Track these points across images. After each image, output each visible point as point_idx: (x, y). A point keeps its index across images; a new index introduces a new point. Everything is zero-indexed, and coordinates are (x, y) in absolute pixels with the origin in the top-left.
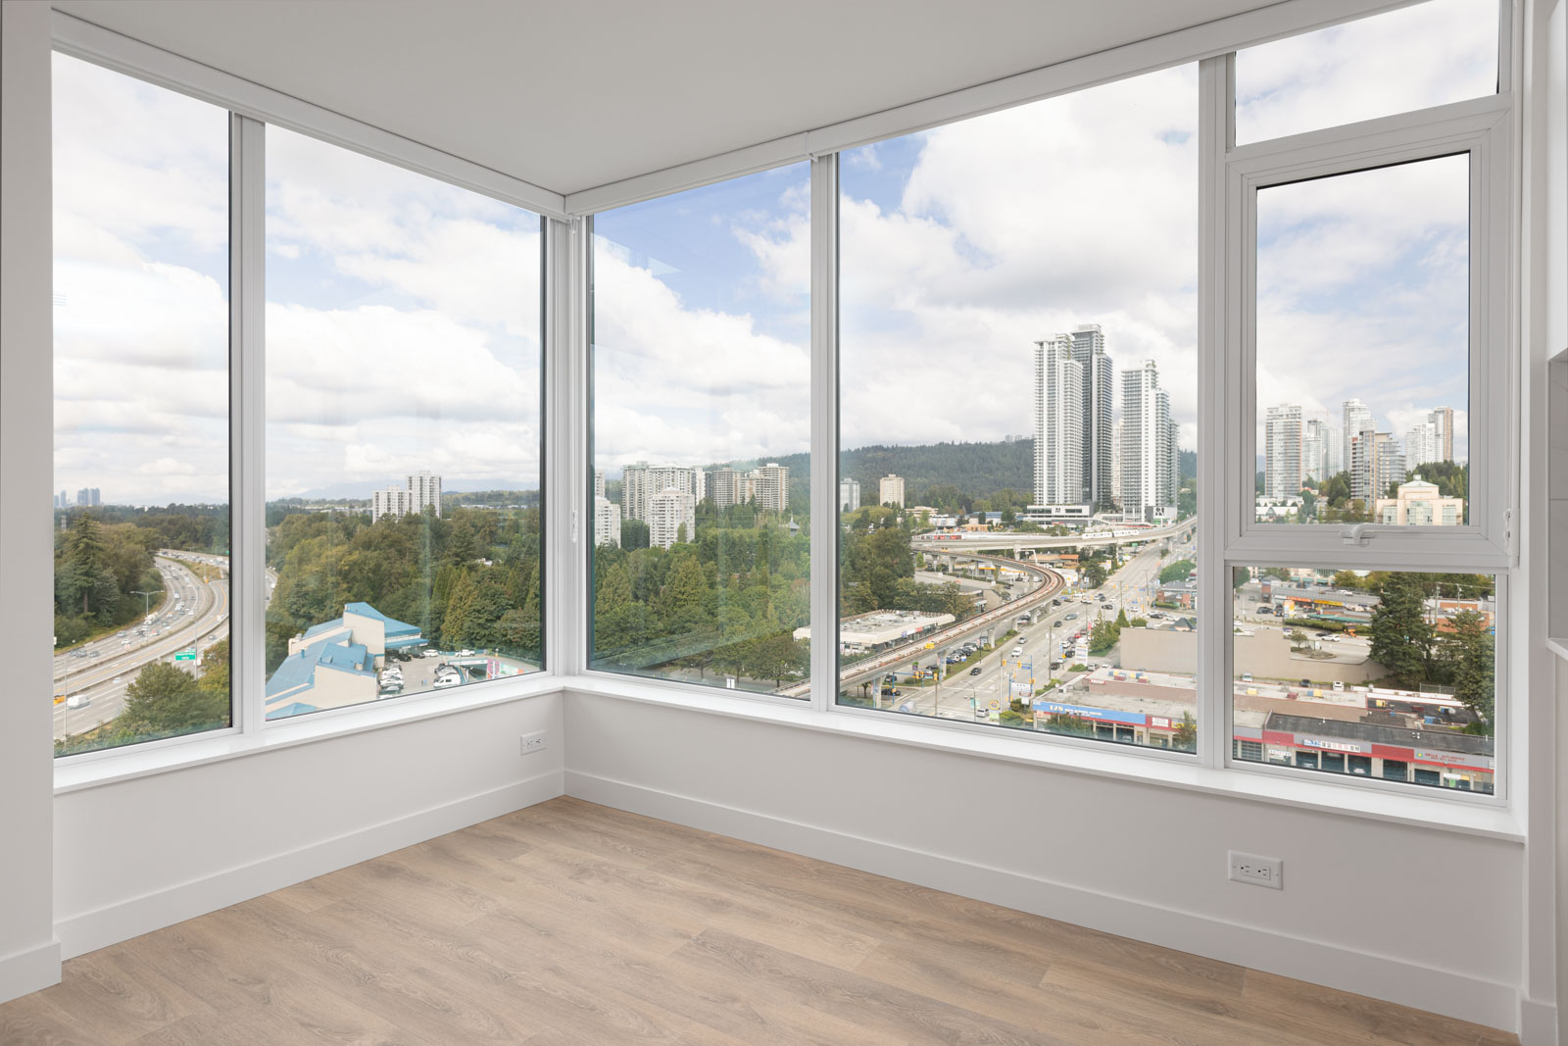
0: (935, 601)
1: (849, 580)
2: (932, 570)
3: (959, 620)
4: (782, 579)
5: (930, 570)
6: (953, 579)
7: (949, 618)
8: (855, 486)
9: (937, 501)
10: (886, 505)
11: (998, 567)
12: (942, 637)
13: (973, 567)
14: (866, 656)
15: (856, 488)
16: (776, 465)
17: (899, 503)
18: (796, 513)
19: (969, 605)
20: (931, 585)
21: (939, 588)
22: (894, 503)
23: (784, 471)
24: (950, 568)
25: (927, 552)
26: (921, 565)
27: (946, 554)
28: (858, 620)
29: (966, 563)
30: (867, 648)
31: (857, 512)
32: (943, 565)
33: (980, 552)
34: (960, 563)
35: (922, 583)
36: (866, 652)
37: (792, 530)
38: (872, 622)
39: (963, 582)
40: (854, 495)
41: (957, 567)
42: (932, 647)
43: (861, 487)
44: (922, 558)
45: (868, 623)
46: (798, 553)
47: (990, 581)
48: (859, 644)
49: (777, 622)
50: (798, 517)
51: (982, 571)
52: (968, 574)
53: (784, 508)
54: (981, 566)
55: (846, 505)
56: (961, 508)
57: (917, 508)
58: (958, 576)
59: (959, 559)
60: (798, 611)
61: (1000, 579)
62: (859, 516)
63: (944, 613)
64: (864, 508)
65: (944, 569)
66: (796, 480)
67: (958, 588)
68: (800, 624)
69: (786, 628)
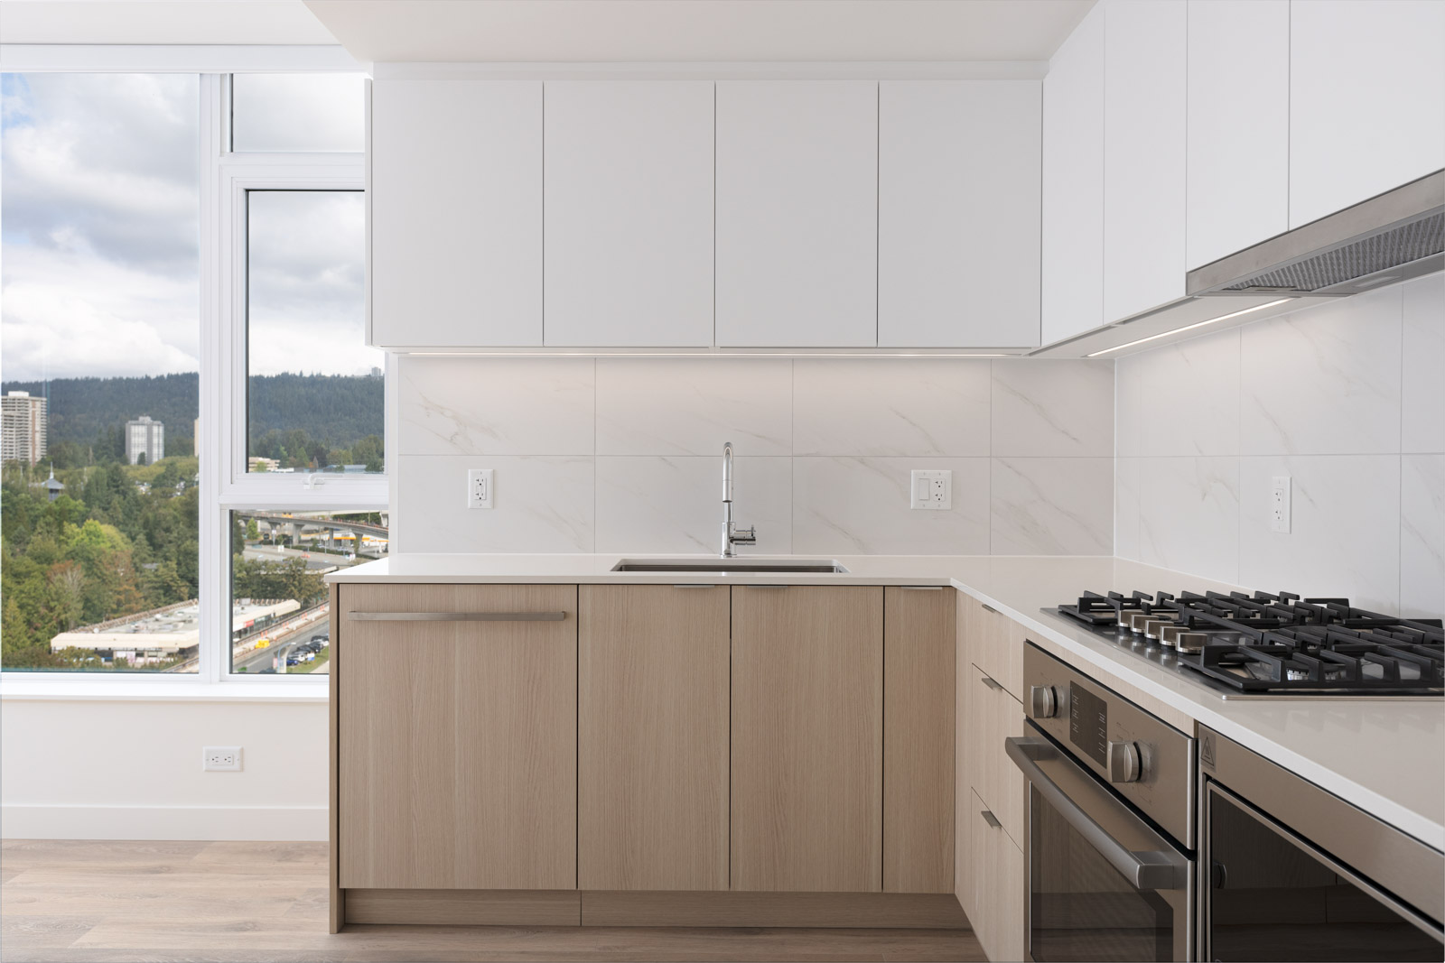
0: (270, 584)
1: (143, 560)
2: (270, 543)
3: (305, 607)
4: (33, 563)
5: (267, 542)
6: (297, 554)
7: (291, 605)
8: (155, 429)
9: (278, 450)
11: (359, 536)
12: (281, 631)
13: (326, 537)
14: (168, 665)
15: (158, 430)
16: (25, 395)
18: (59, 465)
19: (319, 587)
20: (265, 563)
21: (278, 566)
23: (38, 404)
24: (295, 540)
25: (262, 518)
26: (252, 536)
27: (288, 520)
28: (158, 616)
29: (317, 532)
30: (170, 655)
31: (159, 464)
32: (284, 536)
33: (336, 517)
34: (309, 532)
35: (253, 562)
36: (169, 660)
37: (52, 491)
38: (178, 617)
39: (311, 557)
40: (155, 441)
41: (304, 537)
42: (267, 645)
43: (166, 430)
44: (255, 527)
45: (172, 619)
46: (60, 525)
47: (348, 554)
48: (158, 650)
49: (26, 626)
50: (63, 472)
51: (339, 542)
52: (320, 546)
53: (38, 458)
54: (337, 535)
55: (142, 455)
56: (312, 460)
58: (305, 550)
59: (307, 527)
60: (59, 608)
61: (362, 551)
62: (162, 470)
63: (285, 599)
64: (169, 460)
65: (286, 541)
66: (61, 418)
67: (304, 565)
68: (63, 627)
69: (39, 635)
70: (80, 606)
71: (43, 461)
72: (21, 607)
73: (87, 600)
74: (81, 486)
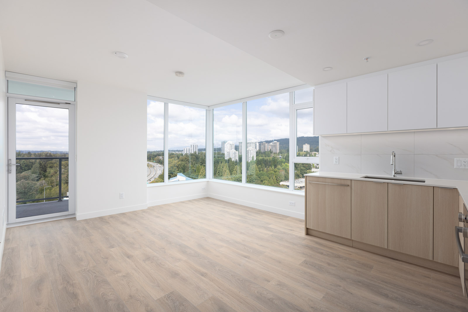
2: (317, 168)
4: (277, 170)
10: (305, 151)
16: (276, 142)
17: (308, 151)
18: (281, 153)
22: (307, 151)
23: (278, 143)
26: (314, 167)
28: (297, 180)
30: (299, 187)
37: (280, 158)
38: (300, 181)
45: (299, 181)
46: (281, 163)
49: (276, 180)
50: (282, 154)
53: (278, 152)
57: (313, 152)
60: (281, 178)
64: (299, 152)
66: (282, 145)
68: (282, 181)
69: (278, 182)
70: (284, 177)
71: (279, 153)
72: (276, 177)
73: (285, 177)
74: (285, 157)
